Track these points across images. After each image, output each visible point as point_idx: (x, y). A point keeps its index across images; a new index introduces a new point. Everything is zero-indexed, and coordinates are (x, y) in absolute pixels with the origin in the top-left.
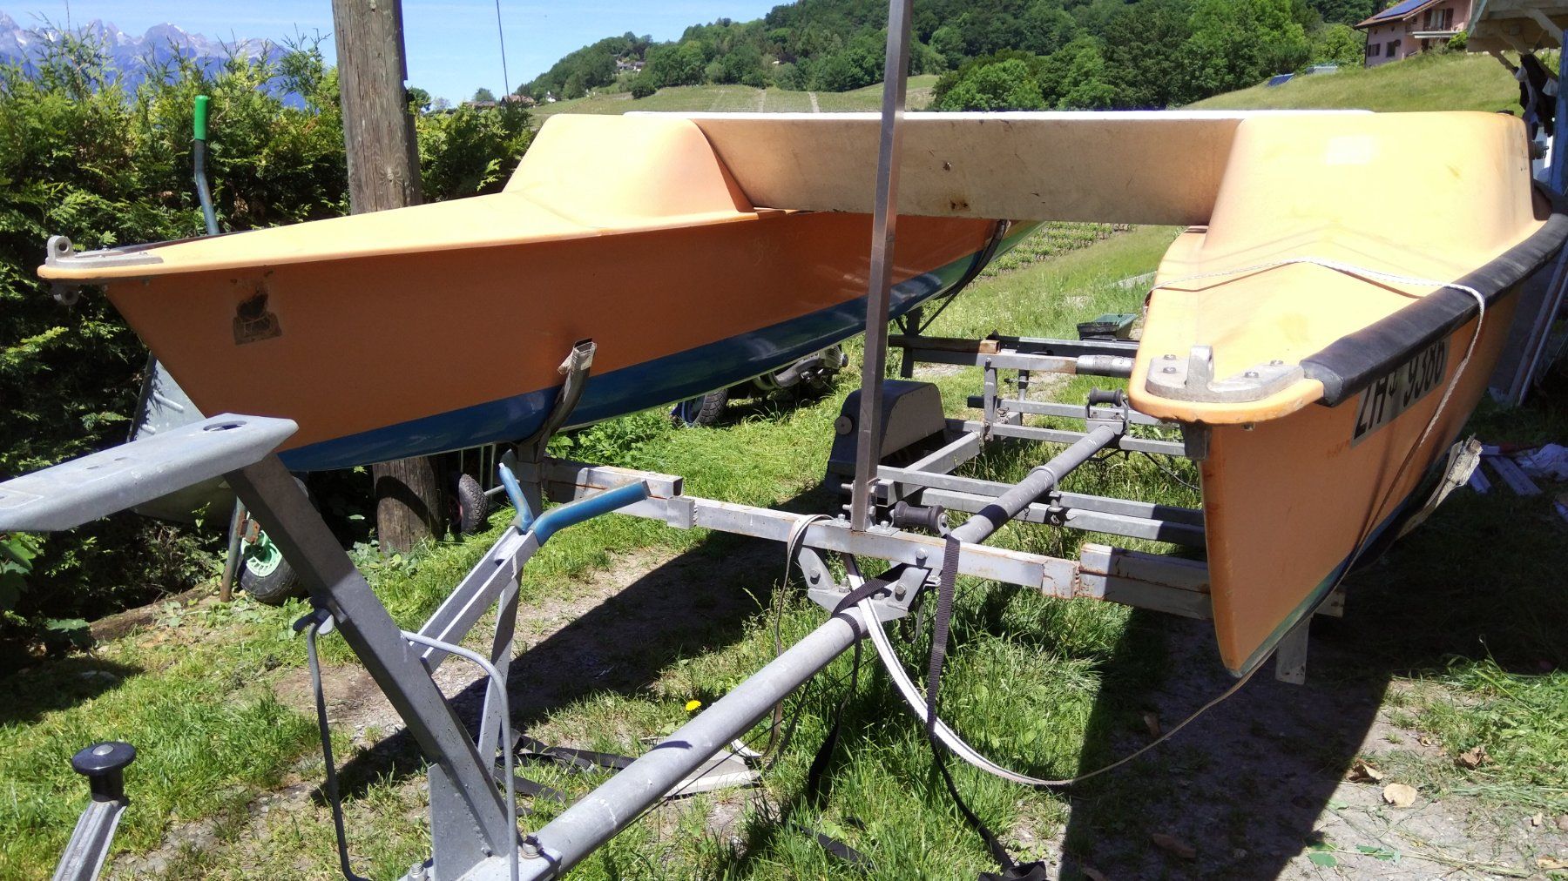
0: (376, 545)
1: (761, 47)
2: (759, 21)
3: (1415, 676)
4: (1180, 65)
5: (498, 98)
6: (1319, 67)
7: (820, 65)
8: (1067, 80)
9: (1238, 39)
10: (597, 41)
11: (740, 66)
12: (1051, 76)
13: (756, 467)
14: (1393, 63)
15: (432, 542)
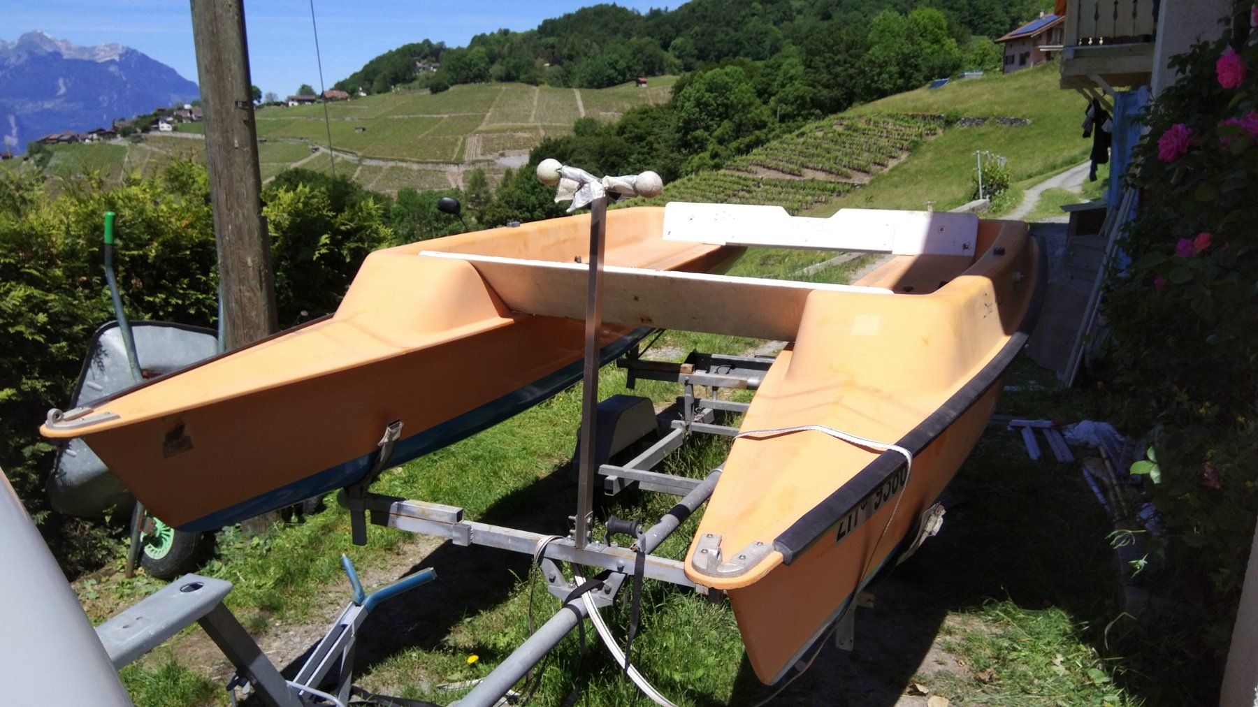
0: (239, 527)
1: (534, 52)
2: (532, 31)
3: (963, 612)
4: (862, 72)
5: (319, 92)
6: (969, 73)
7: (582, 67)
8: (776, 83)
9: (906, 51)
10: (400, 46)
11: (517, 68)
12: (764, 79)
13: (524, 449)
14: (1024, 70)
15: (282, 525)
